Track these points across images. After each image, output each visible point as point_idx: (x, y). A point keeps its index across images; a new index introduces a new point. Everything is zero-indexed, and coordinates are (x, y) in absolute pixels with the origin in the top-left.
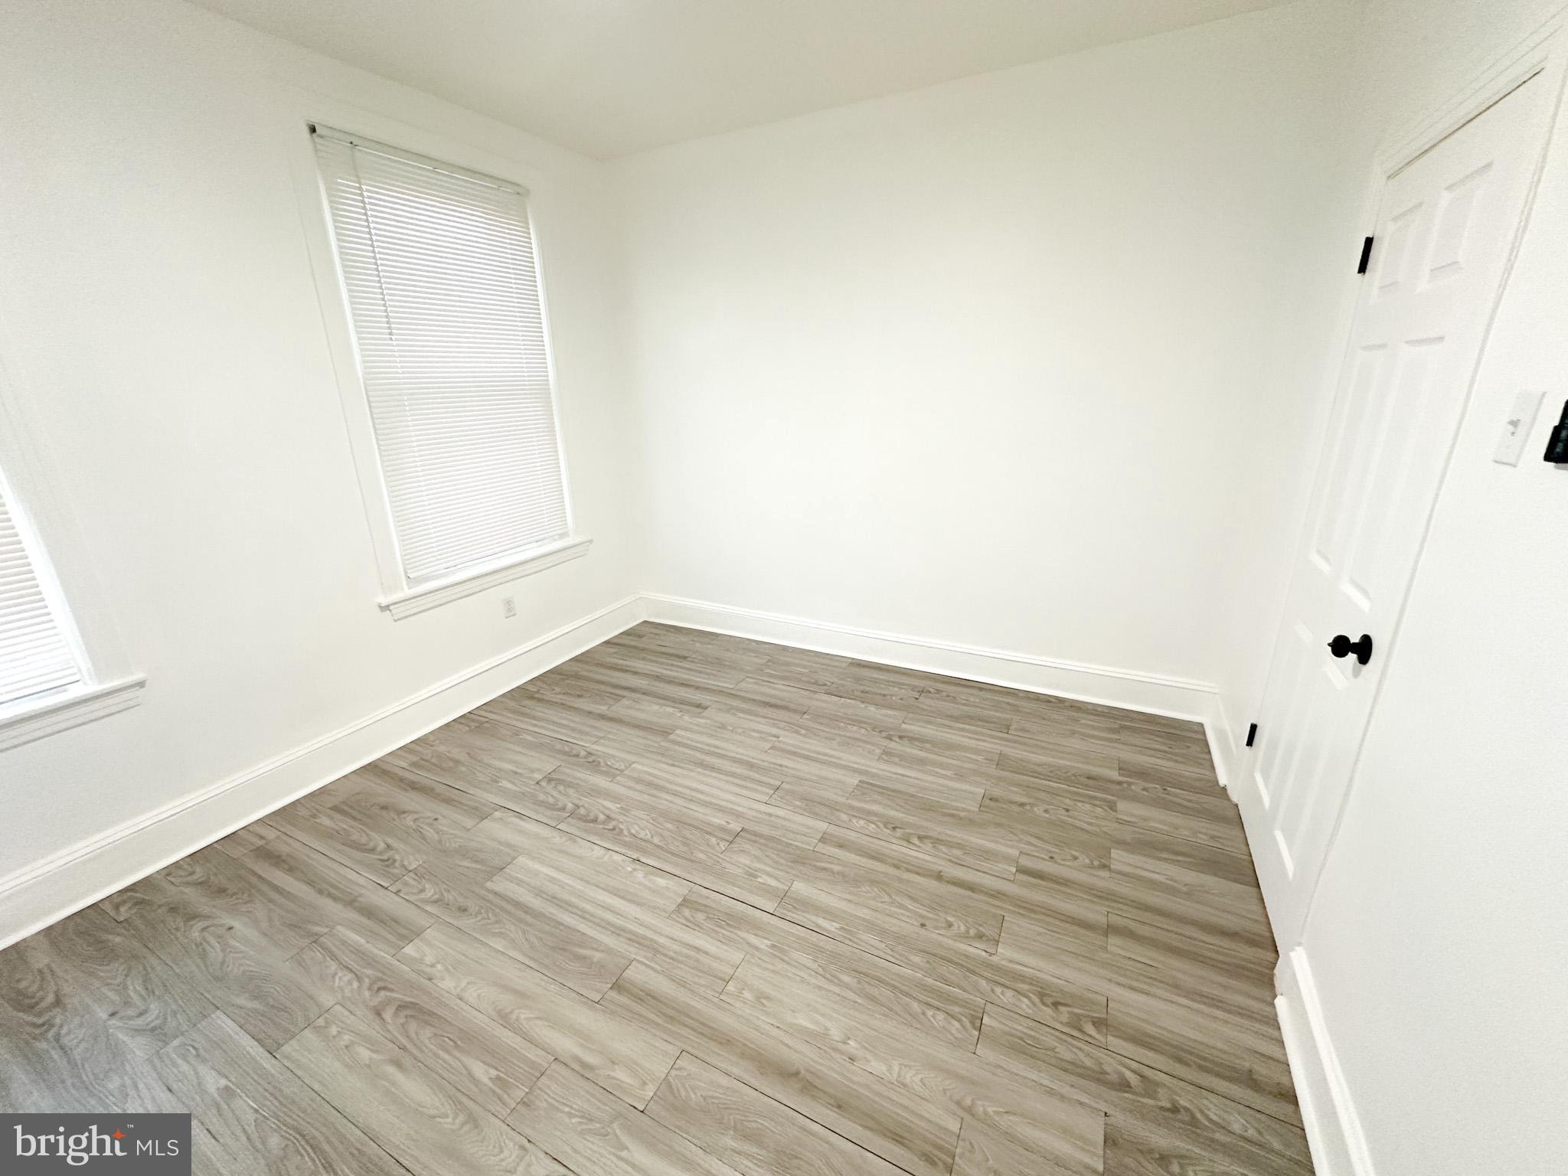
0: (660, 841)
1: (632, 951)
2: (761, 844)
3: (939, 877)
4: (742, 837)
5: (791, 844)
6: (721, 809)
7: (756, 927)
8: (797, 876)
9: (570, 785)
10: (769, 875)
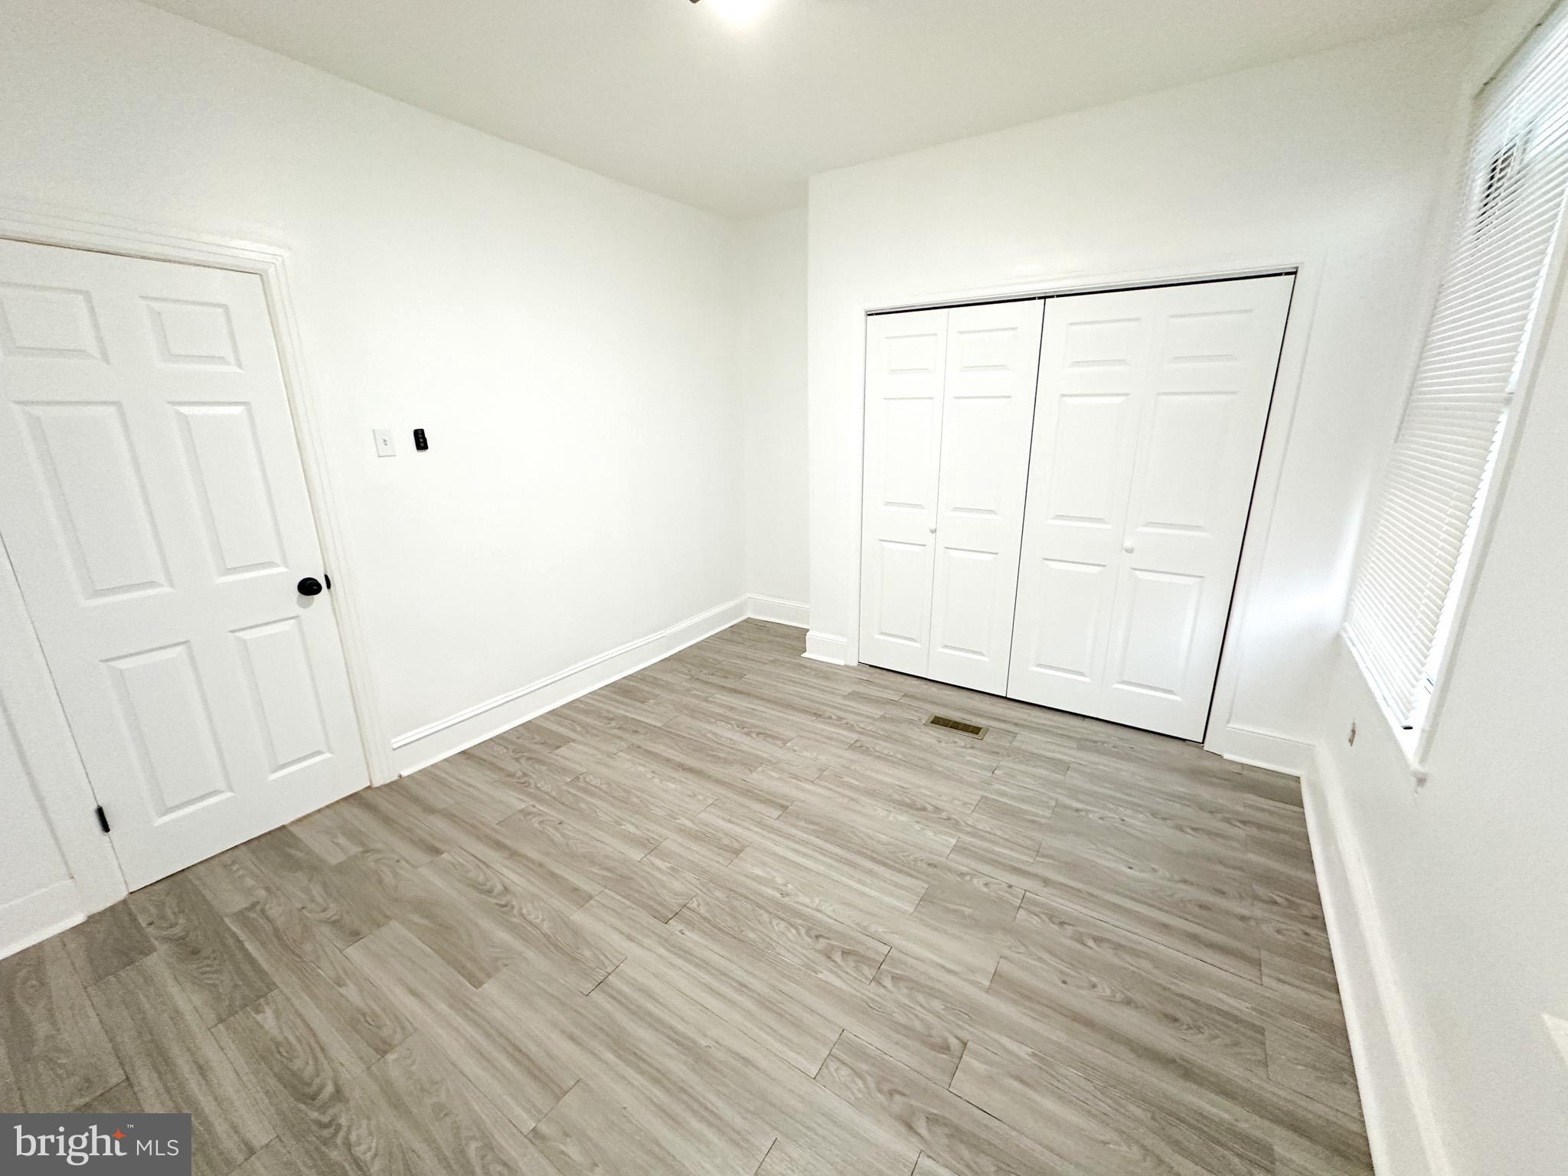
0: (761, 915)
1: (777, 824)
2: (654, 900)
3: (513, 854)
4: (672, 911)
5: (624, 897)
6: (686, 954)
7: (682, 831)
8: (634, 865)
9: (907, 1030)
10: (658, 869)
